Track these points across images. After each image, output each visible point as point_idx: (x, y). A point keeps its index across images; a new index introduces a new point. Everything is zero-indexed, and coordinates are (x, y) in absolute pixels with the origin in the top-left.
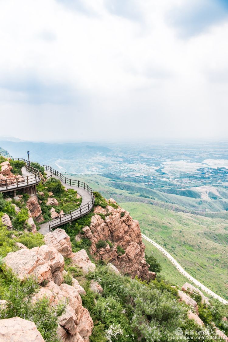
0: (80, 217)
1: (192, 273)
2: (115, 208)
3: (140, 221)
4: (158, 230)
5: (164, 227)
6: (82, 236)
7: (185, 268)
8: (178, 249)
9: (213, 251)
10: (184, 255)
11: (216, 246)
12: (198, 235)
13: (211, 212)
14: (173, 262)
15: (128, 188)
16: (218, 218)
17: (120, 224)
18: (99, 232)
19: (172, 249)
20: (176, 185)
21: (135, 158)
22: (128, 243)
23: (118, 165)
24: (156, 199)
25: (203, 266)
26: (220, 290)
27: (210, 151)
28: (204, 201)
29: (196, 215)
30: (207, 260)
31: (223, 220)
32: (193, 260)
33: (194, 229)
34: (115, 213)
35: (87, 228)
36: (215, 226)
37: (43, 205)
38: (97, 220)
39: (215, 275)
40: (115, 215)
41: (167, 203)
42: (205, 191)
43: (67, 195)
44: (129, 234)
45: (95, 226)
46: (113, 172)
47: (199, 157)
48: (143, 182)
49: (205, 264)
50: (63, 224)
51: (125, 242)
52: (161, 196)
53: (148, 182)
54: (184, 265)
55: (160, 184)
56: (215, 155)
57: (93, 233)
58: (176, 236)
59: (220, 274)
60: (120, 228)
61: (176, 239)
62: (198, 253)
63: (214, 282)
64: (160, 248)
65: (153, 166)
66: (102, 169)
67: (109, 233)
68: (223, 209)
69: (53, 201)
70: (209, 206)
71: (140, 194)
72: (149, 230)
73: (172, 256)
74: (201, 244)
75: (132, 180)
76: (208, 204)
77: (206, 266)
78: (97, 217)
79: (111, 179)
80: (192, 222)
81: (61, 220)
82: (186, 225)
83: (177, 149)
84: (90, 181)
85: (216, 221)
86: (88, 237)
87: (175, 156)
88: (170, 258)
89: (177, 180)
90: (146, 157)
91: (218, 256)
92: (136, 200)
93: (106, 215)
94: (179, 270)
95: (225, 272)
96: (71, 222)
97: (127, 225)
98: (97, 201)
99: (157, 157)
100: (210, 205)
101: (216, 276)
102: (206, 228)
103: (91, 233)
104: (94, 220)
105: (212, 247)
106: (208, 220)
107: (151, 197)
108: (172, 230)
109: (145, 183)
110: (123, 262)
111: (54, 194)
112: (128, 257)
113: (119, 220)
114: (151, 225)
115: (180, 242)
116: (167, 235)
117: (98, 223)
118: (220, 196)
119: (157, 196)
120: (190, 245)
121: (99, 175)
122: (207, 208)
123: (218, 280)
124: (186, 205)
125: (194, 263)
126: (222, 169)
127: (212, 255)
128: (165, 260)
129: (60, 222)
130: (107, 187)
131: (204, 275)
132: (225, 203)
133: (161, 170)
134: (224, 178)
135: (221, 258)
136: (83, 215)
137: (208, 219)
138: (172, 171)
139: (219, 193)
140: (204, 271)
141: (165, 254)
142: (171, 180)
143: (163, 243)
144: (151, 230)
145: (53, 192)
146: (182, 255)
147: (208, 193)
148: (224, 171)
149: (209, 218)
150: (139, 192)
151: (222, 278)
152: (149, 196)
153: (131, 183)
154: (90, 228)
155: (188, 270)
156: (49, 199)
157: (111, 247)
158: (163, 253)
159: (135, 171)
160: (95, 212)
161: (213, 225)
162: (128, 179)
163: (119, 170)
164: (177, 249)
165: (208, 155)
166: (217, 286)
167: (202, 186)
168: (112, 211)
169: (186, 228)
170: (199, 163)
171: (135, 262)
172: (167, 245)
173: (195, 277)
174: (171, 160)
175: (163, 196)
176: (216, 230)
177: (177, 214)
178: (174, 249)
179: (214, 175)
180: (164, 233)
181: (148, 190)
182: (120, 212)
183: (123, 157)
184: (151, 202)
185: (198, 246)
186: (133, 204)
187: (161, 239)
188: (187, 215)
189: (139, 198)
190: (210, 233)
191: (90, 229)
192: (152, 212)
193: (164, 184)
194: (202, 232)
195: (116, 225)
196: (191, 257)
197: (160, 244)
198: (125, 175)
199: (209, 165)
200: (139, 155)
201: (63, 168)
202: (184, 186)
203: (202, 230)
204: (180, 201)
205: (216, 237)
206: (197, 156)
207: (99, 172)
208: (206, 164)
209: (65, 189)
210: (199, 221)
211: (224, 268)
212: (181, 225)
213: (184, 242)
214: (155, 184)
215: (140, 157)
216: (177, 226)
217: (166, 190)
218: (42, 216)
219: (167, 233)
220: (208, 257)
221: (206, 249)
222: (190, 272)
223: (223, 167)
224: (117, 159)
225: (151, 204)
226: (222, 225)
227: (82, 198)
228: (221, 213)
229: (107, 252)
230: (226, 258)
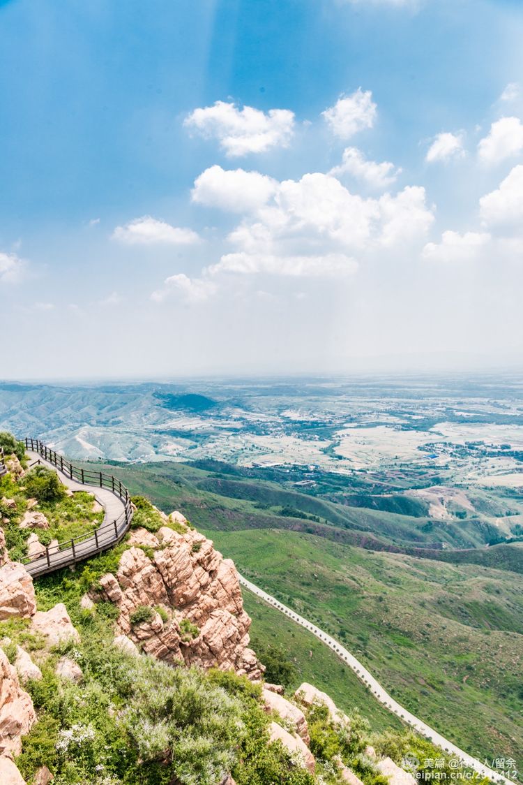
0: (95, 553)
1: (408, 702)
2: (179, 533)
3: (282, 574)
4: (327, 596)
5: (339, 589)
6: (98, 595)
7: (390, 689)
8: (374, 642)
9: (459, 646)
10: (390, 658)
11: (466, 634)
12: (422, 605)
13: (454, 549)
14: (363, 677)
15: (253, 494)
16: (471, 563)
17: (190, 569)
18: (138, 588)
19: (360, 642)
20: (371, 485)
21: (271, 422)
22: (208, 611)
23: (231, 438)
24: (322, 520)
25: (436, 685)
26: (478, 745)
27: (447, 404)
28: (438, 523)
29: (416, 559)
30: (446, 669)
31: (481, 568)
32: (410, 669)
33: (412, 592)
34: (178, 544)
35: (110, 577)
36: (463, 583)
37: (11, 527)
38: (136, 560)
39: (466, 706)
40: (178, 549)
41: (349, 531)
42: (439, 499)
43: (71, 506)
44: (212, 592)
45: (130, 574)
46: (219, 455)
47: (423, 417)
48: (291, 480)
49: (442, 678)
50: (53, 569)
51: (201, 611)
52: (335, 512)
53: (303, 478)
54: (388, 683)
55: (331, 483)
56: (459, 414)
57: (123, 588)
58: (369, 610)
59: (478, 704)
60: (189, 577)
61: (369, 617)
62: (423, 652)
63: (463, 725)
64: (330, 643)
65: (314, 439)
66: (191, 448)
67: (164, 589)
68: (482, 543)
69: (36, 518)
70: (448, 535)
71: (282, 509)
72: (303, 598)
73: (360, 661)
74: (430, 629)
75: (265, 473)
76: (447, 529)
77: (442, 683)
78: (135, 554)
79: (212, 472)
80: (408, 576)
81: (48, 560)
82: (395, 583)
83: (371, 400)
84: (161, 479)
85: (466, 572)
86: (112, 597)
87: (367, 416)
88: (355, 668)
89: (371, 474)
90: (298, 419)
91: (471, 658)
92: (273, 524)
93: (156, 549)
94: (376, 695)
95: (488, 698)
96: (73, 566)
97: (206, 570)
98: (138, 517)
99: (323, 417)
100: (450, 534)
101: (467, 708)
102: (443, 589)
103: (119, 590)
104: (127, 559)
105: (455, 635)
106: (448, 570)
107: (309, 515)
108: (360, 596)
109: (296, 481)
110: (196, 658)
111: (39, 503)
112: (207, 645)
113: (188, 558)
114: (308, 585)
115: (379, 624)
116: (348, 610)
117: (137, 566)
118: (473, 509)
119: (323, 512)
120: (404, 632)
121: (183, 463)
122: (444, 539)
123: (471, 720)
124: (394, 534)
125: (414, 679)
126: (476, 447)
127: (456, 656)
128: (343, 671)
129: (47, 565)
130: (202, 492)
131: (437, 706)
132: (487, 525)
133: (334, 449)
134: (483, 466)
135: (478, 663)
136: (103, 549)
137: (447, 567)
138: (360, 452)
139: (472, 502)
140: (439, 696)
141: (343, 657)
142: (357, 473)
143: (338, 630)
144: (309, 598)
145: (37, 497)
146: (385, 659)
147: (445, 503)
148: (482, 451)
149: (448, 564)
150: (280, 503)
151: (481, 714)
152: (305, 513)
153: (262, 482)
154: (117, 577)
155: (399, 696)
156: (27, 514)
157: (165, 620)
158: (339, 653)
159: (272, 452)
160: (130, 542)
161: (459, 581)
162: (255, 471)
163: (234, 452)
164: (371, 643)
165: (443, 412)
166: (469, 734)
167: (432, 487)
168: (172, 539)
169: (393, 590)
170: (422, 433)
171: (226, 656)
172: (347, 634)
173: (415, 713)
174: (356, 424)
175: (340, 512)
176: (466, 593)
177: (371, 555)
178: (365, 644)
179: (458, 459)
180: (340, 602)
181: (304, 498)
182: (191, 541)
183: (243, 419)
184: (308, 528)
185: (424, 634)
186: (265, 534)
187: (334, 619)
188: (396, 558)
189: (279, 519)
190: (451, 601)
191: (116, 580)
192: (311, 553)
193: (341, 482)
194: (433, 598)
195: (179, 572)
196: (407, 662)
197: (329, 630)
198: (246, 463)
199: (447, 437)
200: (282, 414)
201: (94, 447)
202: (388, 486)
203: (431, 595)
204: (381, 524)
205: (466, 610)
206: (418, 414)
207: (186, 457)
208: (438, 434)
209: (67, 492)
210: (424, 573)
211: (487, 687)
212: (380, 583)
213: (389, 624)
214: (319, 484)
215: (283, 418)
216: (372, 585)
217: (345, 497)
218: (7, 552)
219: (349, 603)
220: (446, 661)
221: (441, 640)
222: (404, 700)
223: (479, 440)
224: (229, 424)
225: (310, 531)
226: (479, 581)
227: (107, 511)
228: (478, 552)
229: (155, 633)
230: (491, 661)
